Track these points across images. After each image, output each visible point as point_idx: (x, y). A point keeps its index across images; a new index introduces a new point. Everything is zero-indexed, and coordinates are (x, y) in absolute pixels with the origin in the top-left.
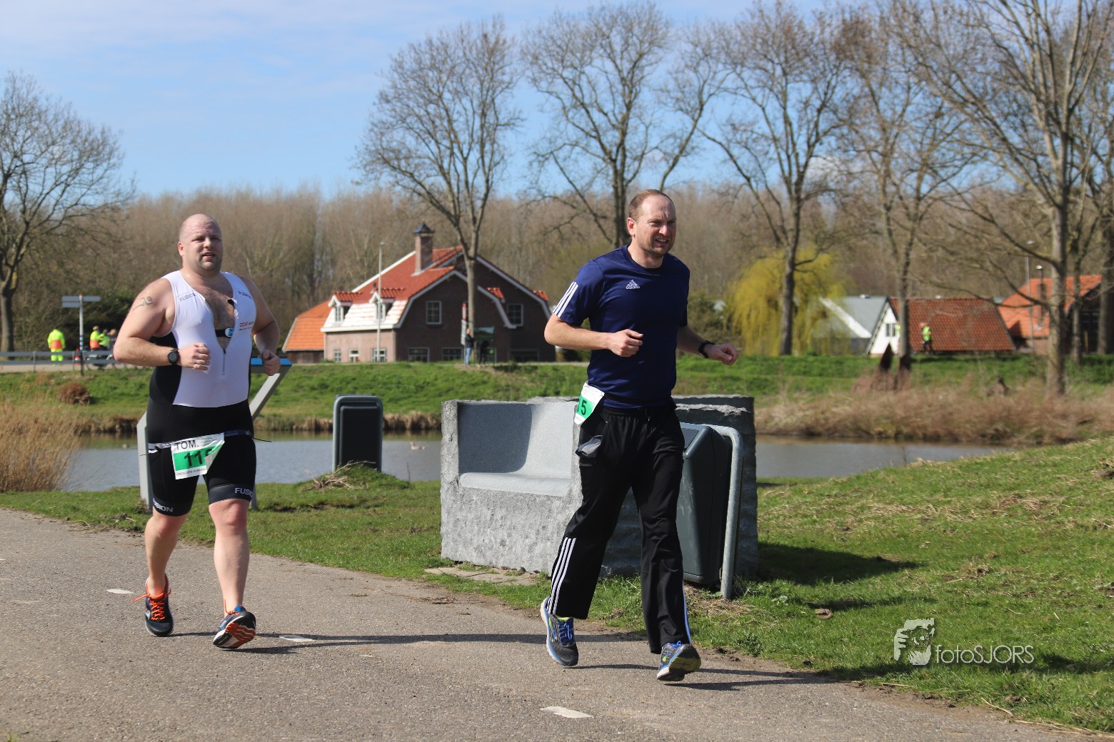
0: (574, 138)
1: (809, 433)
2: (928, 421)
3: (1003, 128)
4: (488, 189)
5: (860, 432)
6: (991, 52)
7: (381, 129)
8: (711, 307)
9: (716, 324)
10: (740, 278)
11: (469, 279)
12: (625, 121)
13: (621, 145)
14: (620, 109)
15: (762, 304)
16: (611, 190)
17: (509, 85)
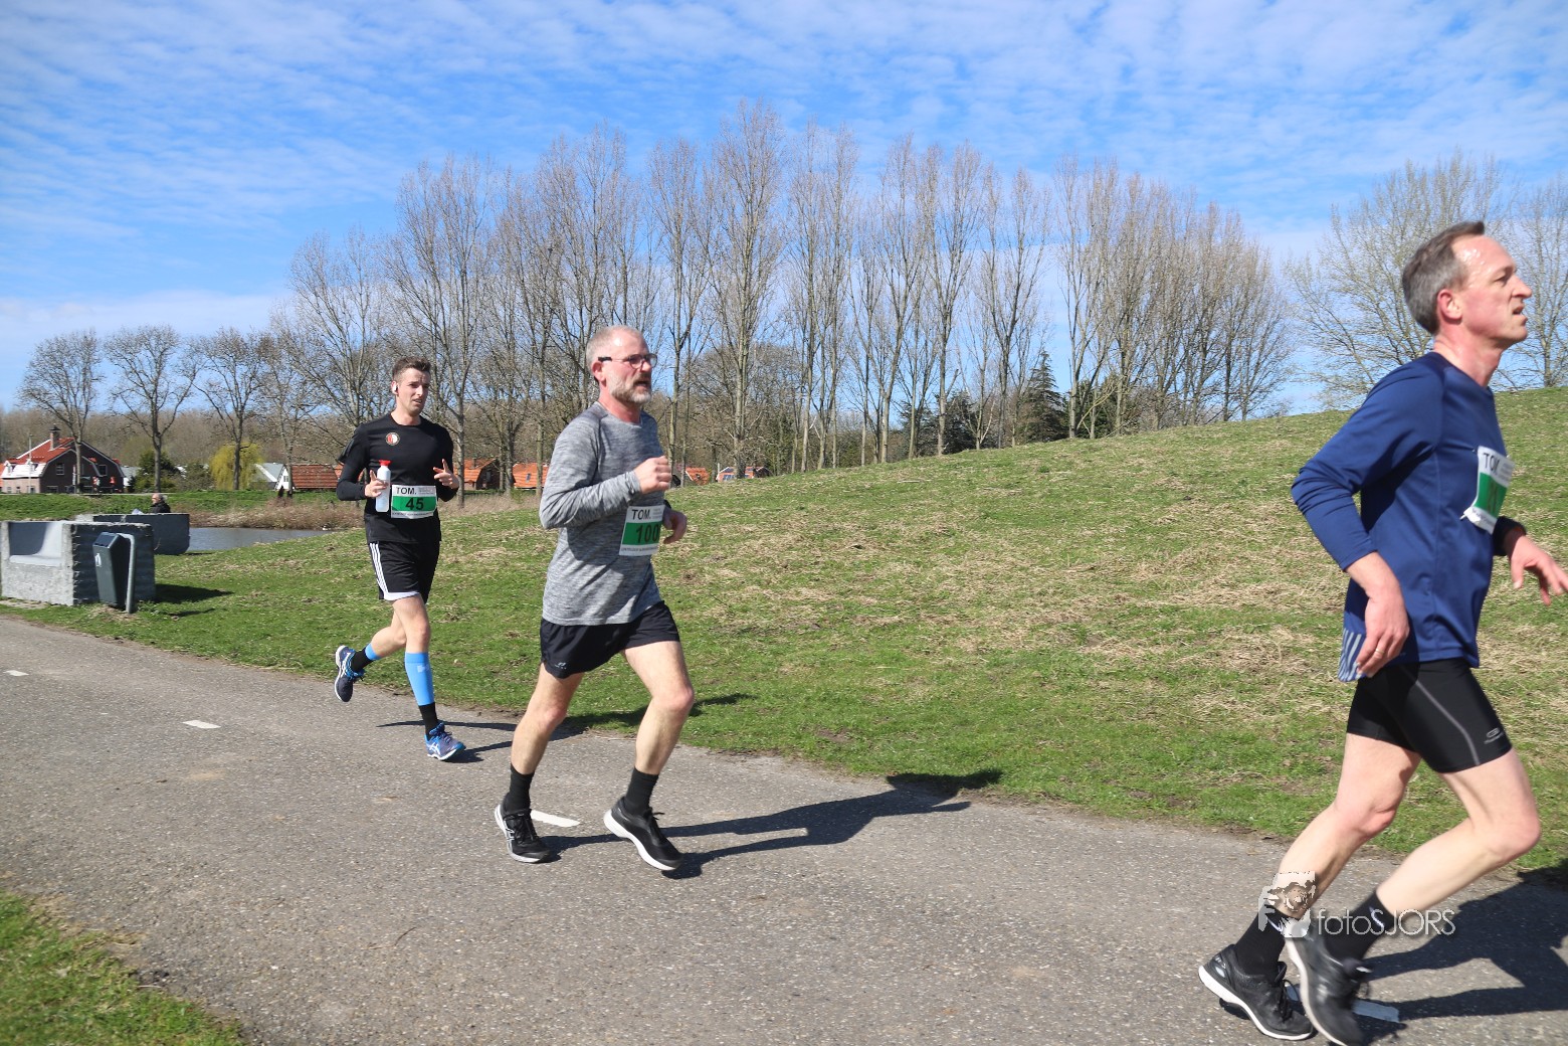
0: (131, 387)
1: (245, 526)
2: (298, 519)
3: (333, 389)
4: (87, 410)
5: (268, 525)
6: (327, 357)
7: (31, 380)
8: (202, 467)
9: (203, 475)
10: (214, 454)
11: (78, 453)
12: (157, 380)
13: (155, 391)
14: (155, 374)
15: (225, 466)
16: (149, 412)
17: (98, 361)
